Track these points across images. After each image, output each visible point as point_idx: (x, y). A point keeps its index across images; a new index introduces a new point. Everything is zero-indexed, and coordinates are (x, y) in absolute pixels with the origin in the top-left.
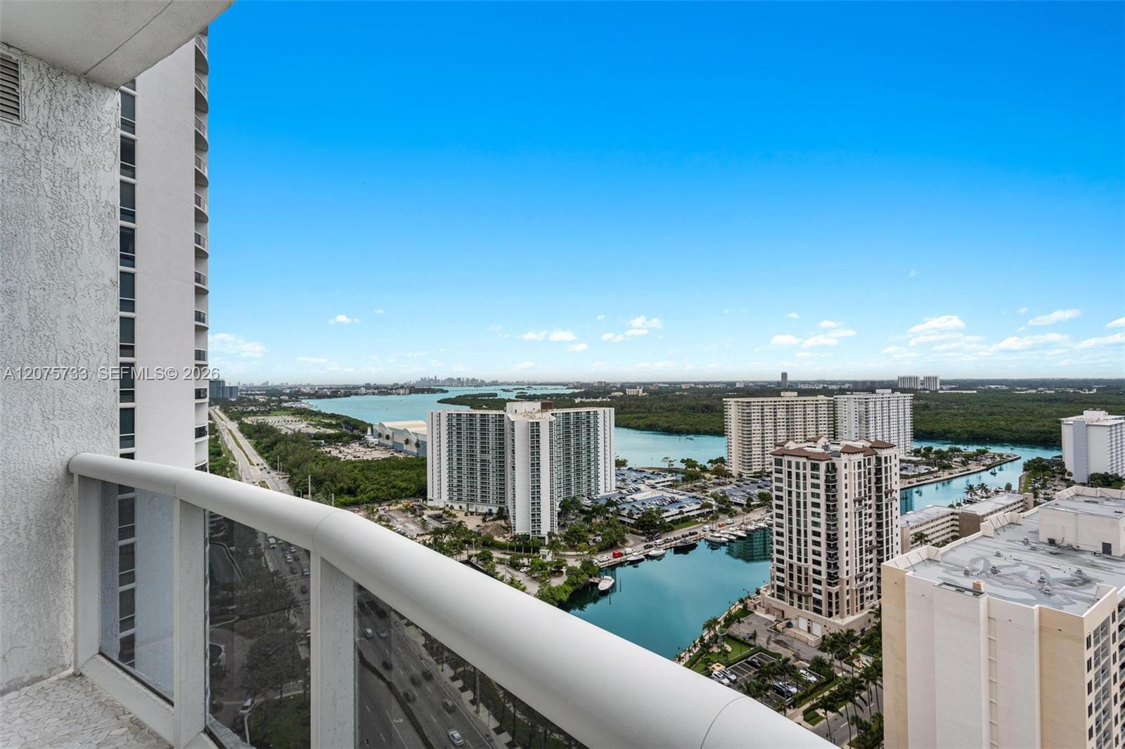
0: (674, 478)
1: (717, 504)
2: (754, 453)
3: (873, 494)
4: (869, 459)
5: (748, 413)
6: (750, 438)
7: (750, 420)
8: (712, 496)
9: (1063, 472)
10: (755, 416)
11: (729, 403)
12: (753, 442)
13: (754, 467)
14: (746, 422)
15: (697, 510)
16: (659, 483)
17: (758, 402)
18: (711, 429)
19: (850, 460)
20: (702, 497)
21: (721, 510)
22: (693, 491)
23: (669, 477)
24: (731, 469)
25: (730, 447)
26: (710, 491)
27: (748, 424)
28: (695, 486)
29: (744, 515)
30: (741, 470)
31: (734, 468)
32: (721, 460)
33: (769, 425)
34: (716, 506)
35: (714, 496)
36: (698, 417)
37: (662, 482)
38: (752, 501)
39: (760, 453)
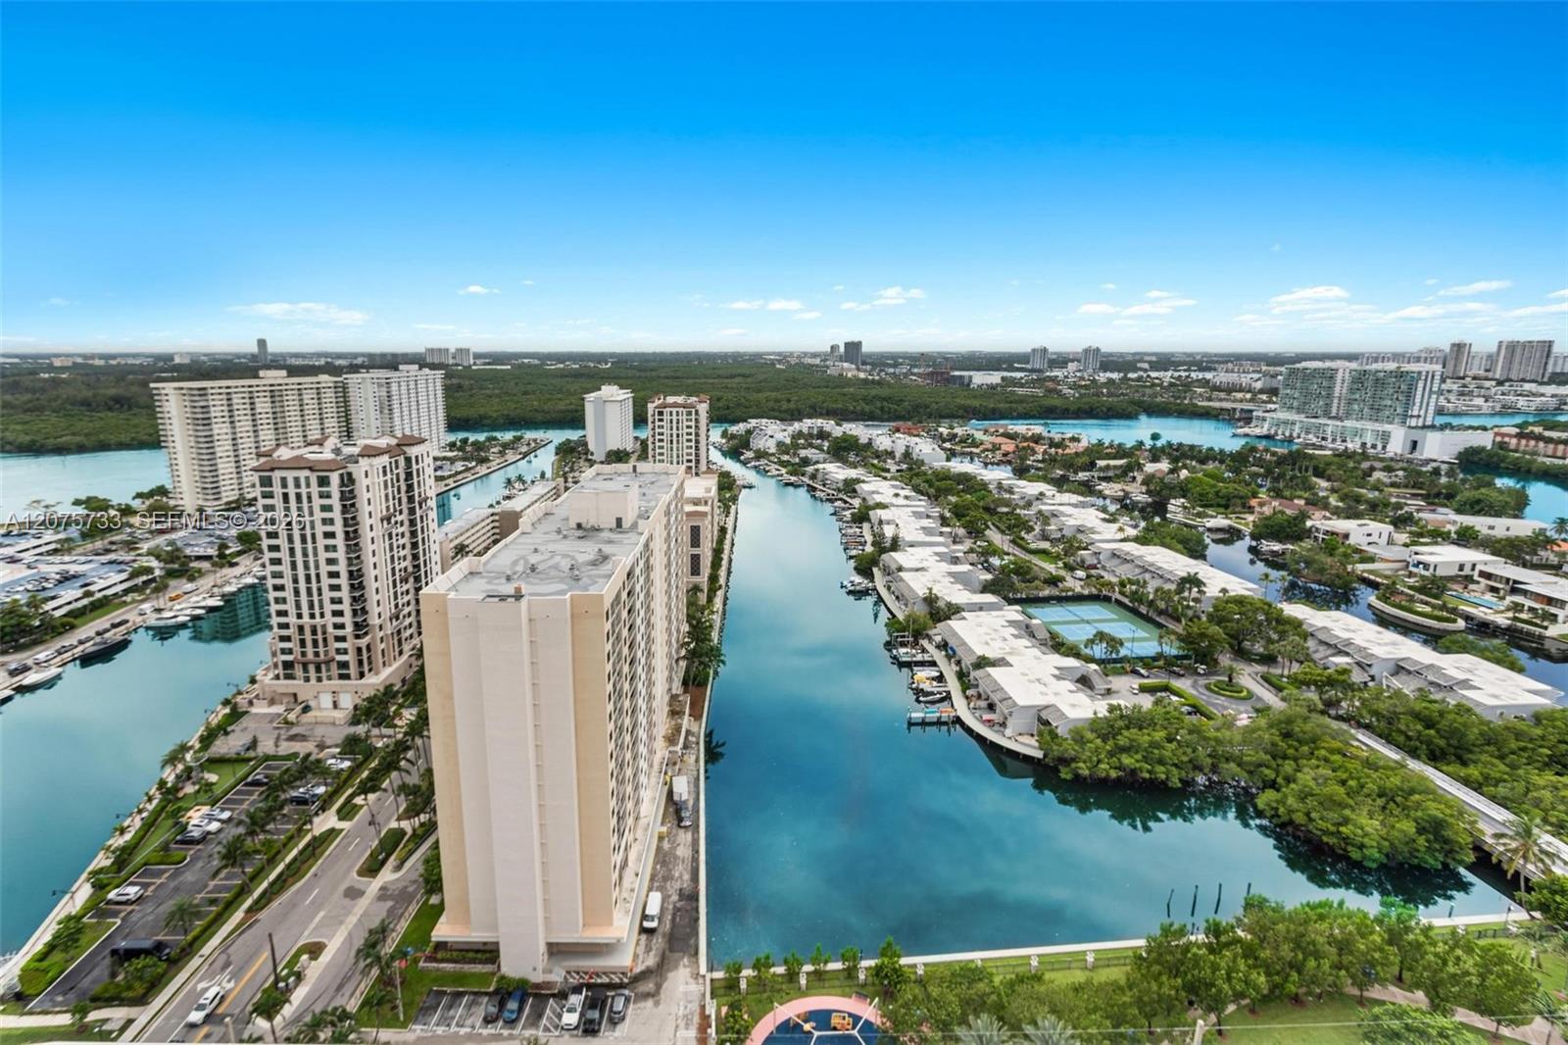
0: (62, 536)
1: (162, 565)
2: (221, 472)
3: (405, 506)
4: (396, 462)
5: (203, 407)
6: (212, 447)
7: (209, 418)
8: (150, 553)
9: (587, 452)
10: (217, 410)
11: (163, 392)
12: (219, 455)
13: (224, 494)
14: (200, 422)
15: (121, 582)
16: (27, 550)
17: (220, 388)
18: (133, 439)
19: (371, 466)
20: (128, 558)
21: (171, 574)
22: (107, 551)
23: (49, 536)
24: (181, 502)
25: (175, 467)
26: (145, 547)
27: (204, 425)
28: (112, 543)
29: (215, 572)
30: (201, 502)
31: (188, 498)
32: (162, 491)
33: (244, 425)
34: (161, 569)
35: (155, 553)
36: (101, 419)
37: (34, 548)
38: (228, 547)
39: (234, 470)
